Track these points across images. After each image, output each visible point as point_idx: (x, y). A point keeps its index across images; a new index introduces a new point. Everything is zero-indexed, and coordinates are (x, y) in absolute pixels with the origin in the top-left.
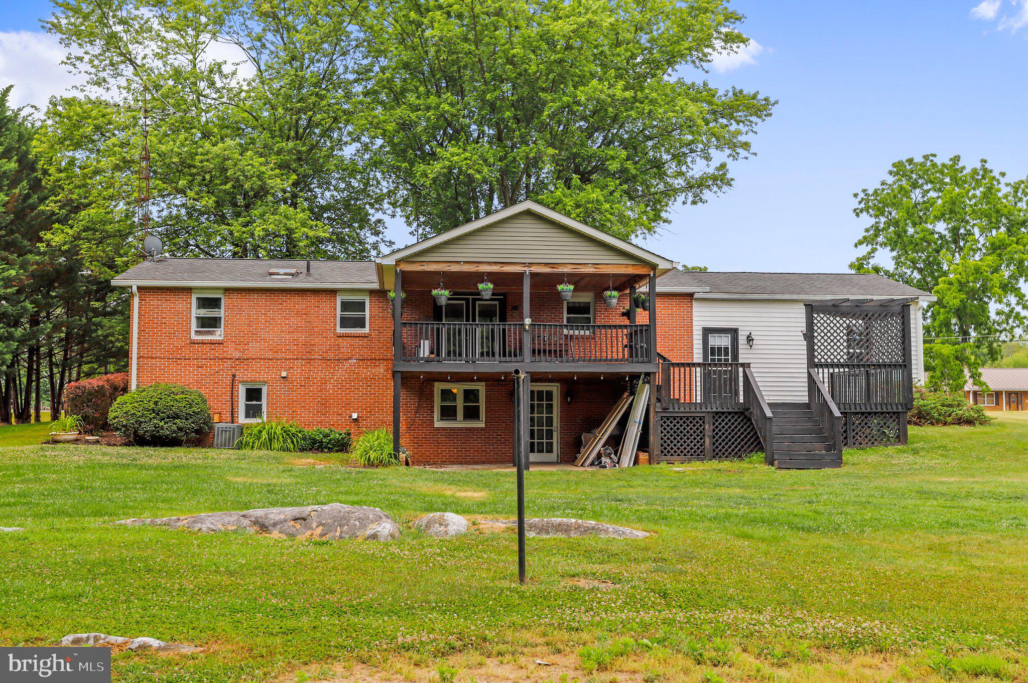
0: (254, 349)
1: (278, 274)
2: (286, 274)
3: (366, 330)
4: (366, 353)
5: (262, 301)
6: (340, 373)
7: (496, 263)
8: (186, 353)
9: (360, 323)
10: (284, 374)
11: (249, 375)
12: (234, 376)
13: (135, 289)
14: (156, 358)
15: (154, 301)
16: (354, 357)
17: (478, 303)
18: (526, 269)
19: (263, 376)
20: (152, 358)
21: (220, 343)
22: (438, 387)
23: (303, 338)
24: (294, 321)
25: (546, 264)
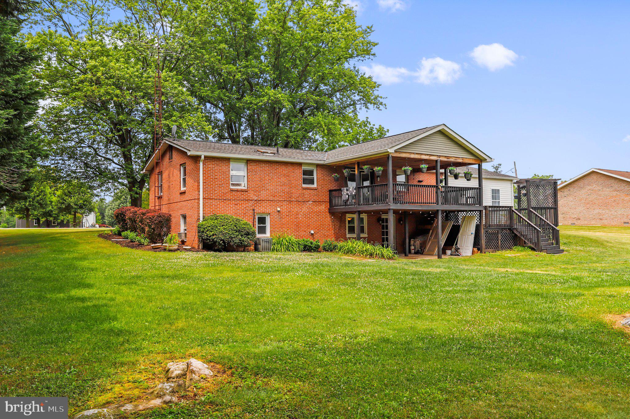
0: (264, 194)
1: (267, 153)
2: (271, 153)
3: (315, 185)
4: (316, 198)
5: (266, 167)
6: (305, 209)
7: (428, 155)
8: (229, 196)
9: (312, 182)
10: (279, 209)
11: (260, 210)
12: (254, 210)
13: (203, 157)
14: (212, 199)
15: (211, 165)
16: (311, 200)
17: (362, 173)
18: (438, 158)
19: (268, 210)
20: (210, 199)
21: (246, 191)
22: (348, 215)
23: (287, 189)
24: (283, 179)
25: (446, 156)
